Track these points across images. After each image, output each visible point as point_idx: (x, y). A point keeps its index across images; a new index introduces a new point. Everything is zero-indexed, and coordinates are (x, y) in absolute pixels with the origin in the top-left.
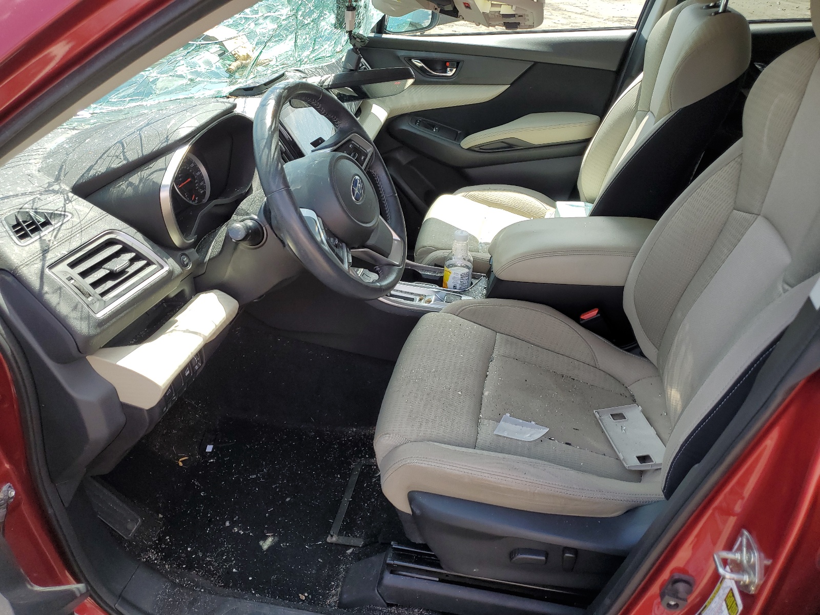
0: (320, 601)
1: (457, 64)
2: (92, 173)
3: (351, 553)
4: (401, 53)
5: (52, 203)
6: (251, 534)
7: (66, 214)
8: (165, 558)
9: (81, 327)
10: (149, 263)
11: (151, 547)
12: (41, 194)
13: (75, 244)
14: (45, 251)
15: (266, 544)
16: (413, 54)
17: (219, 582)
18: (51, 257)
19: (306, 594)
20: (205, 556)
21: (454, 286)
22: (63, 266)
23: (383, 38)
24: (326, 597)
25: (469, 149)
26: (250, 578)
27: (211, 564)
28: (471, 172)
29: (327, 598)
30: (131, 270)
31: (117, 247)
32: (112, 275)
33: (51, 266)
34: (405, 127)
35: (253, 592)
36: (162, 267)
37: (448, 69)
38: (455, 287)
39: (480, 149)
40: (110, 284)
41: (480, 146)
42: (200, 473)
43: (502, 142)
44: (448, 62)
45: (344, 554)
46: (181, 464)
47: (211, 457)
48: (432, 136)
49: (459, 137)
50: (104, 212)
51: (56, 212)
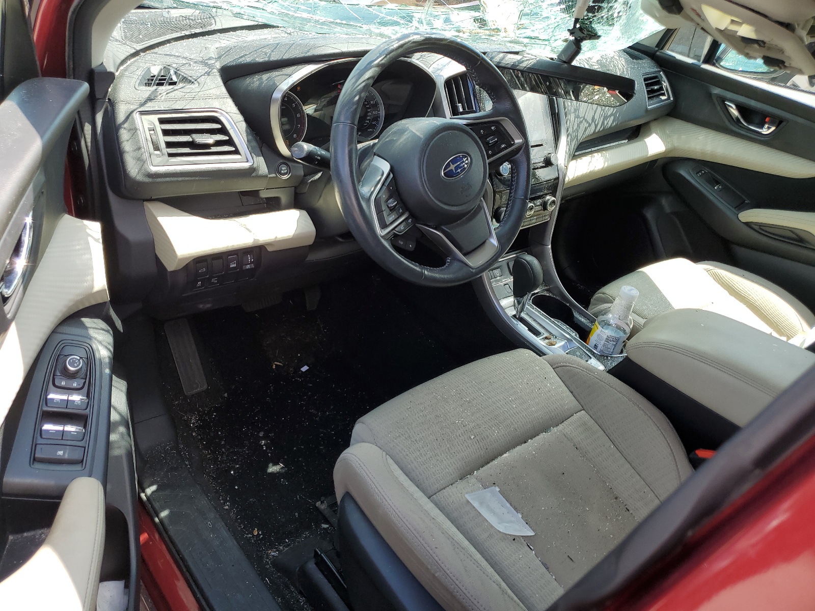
0: (265, 546)
1: (779, 122)
2: (241, 60)
3: (324, 528)
4: (716, 91)
5: (195, 71)
6: (269, 455)
7: (195, 82)
8: (199, 427)
9: (133, 169)
10: (236, 152)
11: (199, 411)
12: (195, 62)
13: (177, 106)
14: (149, 99)
15: (273, 469)
16: (729, 95)
17: (214, 473)
18: (149, 107)
19: (260, 532)
20: (224, 446)
21: (595, 345)
22: (155, 118)
23: (702, 68)
24: (272, 546)
25: (748, 224)
26: (236, 487)
27: (222, 456)
28: (741, 252)
29: (271, 549)
30: (214, 149)
31: (217, 126)
32: (192, 145)
33: (143, 113)
34: (683, 172)
35: (228, 499)
36: (247, 161)
37: (766, 126)
38: (596, 347)
39: (761, 228)
40: (187, 150)
41: (761, 225)
42: (282, 383)
43: (792, 230)
44: (769, 117)
45: (318, 525)
46: (274, 367)
47: (300, 377)
48: (712, 193)
49: (742, 206)
50: (227, 94)
51: (189, 78)
